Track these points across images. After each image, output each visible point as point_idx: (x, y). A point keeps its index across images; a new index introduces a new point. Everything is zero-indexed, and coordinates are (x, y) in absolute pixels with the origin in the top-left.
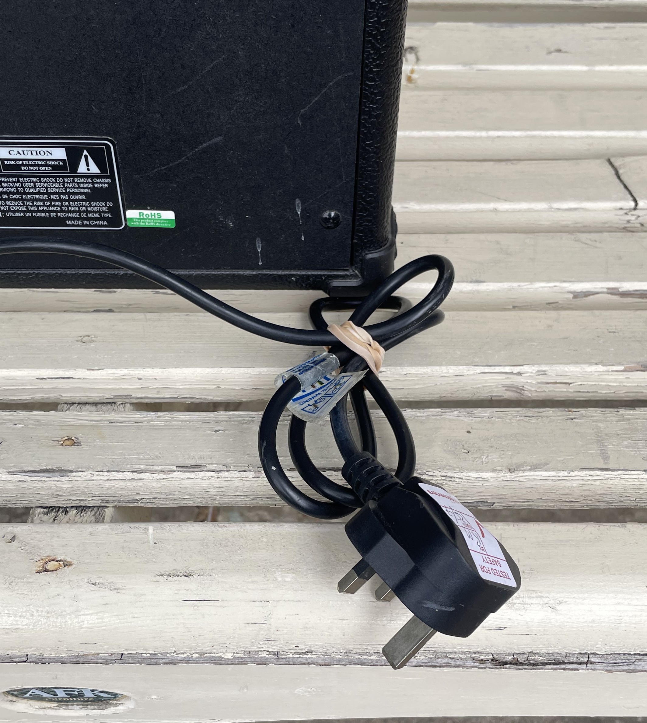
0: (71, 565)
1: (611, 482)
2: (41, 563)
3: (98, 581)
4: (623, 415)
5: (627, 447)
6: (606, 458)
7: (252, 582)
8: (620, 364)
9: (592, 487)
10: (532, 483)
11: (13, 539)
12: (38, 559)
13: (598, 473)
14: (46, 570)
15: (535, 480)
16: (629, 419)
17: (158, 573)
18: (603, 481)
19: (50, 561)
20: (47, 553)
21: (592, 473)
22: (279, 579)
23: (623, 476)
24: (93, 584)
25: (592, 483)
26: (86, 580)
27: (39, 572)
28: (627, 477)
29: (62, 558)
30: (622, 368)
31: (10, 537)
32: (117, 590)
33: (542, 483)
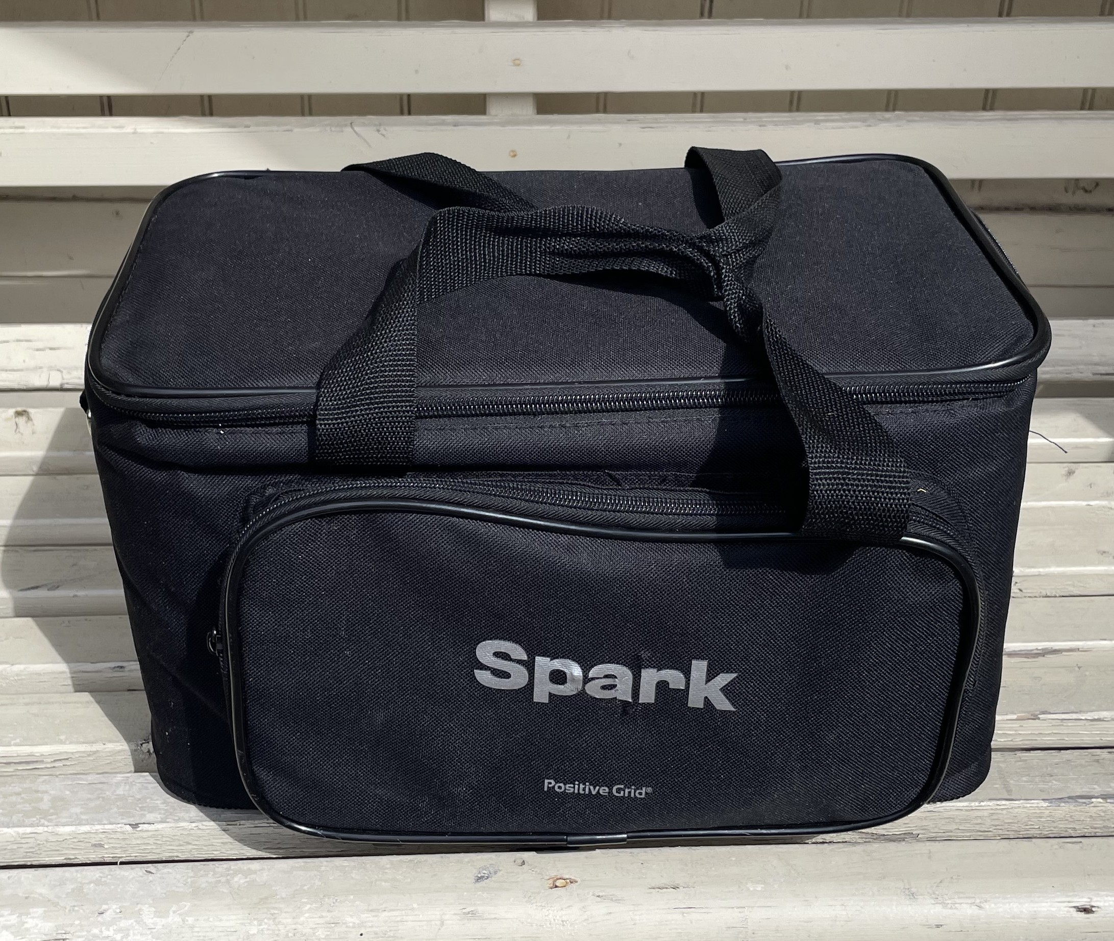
0: (577, 882)
1: (1016, 810)
2: (551, 881)
3: (601, 894)
4: (1020, 757)
5: (1025, 782)
6: (1009, 791)
7: (729, 892)
8: (1013, 713)
9: (1000, 816)
10: (950, 813)
11: (523, 863)
12: (548, 877)
13: (1004, 802)
14: (556, 887)
15: (951, 810)
16: (1026, 760)
17: (650, 887)
18: (1009, 810)
19: (558, 879)
20: (553, 873)
21: (999, 802)
22: (751, 889)
23: (1026, 805)
24: (598, 896)
25: (1000, 812)
26: (591, 893)
27: (551, 888)
28: (1028, 805)
29: (567, 877)
30: (1015, 717)
31: (520, 861)
32: (618, 901)
33: (957, 813)
